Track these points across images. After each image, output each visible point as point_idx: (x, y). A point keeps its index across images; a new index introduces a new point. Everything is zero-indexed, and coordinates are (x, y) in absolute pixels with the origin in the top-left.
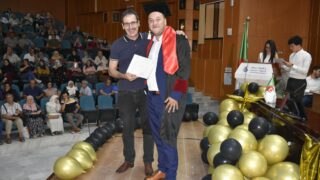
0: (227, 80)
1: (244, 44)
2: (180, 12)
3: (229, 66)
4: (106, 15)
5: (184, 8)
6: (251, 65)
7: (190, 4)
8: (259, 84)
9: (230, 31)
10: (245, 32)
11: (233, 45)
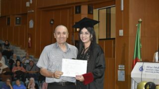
0: (121, 77)
1: (137, 44)
2: (75, 15)
3: (123, 63)
4: (9, 19)
5: (80, 12)
6: (146, 65)
7: (84, 9)
8: (156, 83)
9: (121, 32)
10: (138, 33)
11: (125, 44)
